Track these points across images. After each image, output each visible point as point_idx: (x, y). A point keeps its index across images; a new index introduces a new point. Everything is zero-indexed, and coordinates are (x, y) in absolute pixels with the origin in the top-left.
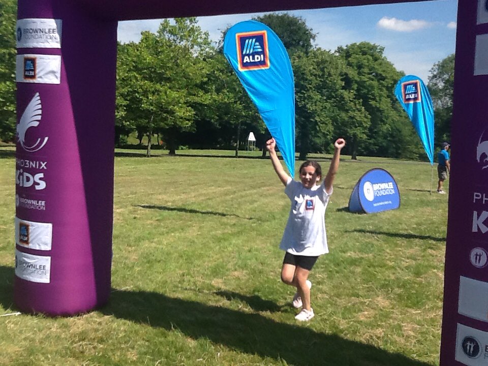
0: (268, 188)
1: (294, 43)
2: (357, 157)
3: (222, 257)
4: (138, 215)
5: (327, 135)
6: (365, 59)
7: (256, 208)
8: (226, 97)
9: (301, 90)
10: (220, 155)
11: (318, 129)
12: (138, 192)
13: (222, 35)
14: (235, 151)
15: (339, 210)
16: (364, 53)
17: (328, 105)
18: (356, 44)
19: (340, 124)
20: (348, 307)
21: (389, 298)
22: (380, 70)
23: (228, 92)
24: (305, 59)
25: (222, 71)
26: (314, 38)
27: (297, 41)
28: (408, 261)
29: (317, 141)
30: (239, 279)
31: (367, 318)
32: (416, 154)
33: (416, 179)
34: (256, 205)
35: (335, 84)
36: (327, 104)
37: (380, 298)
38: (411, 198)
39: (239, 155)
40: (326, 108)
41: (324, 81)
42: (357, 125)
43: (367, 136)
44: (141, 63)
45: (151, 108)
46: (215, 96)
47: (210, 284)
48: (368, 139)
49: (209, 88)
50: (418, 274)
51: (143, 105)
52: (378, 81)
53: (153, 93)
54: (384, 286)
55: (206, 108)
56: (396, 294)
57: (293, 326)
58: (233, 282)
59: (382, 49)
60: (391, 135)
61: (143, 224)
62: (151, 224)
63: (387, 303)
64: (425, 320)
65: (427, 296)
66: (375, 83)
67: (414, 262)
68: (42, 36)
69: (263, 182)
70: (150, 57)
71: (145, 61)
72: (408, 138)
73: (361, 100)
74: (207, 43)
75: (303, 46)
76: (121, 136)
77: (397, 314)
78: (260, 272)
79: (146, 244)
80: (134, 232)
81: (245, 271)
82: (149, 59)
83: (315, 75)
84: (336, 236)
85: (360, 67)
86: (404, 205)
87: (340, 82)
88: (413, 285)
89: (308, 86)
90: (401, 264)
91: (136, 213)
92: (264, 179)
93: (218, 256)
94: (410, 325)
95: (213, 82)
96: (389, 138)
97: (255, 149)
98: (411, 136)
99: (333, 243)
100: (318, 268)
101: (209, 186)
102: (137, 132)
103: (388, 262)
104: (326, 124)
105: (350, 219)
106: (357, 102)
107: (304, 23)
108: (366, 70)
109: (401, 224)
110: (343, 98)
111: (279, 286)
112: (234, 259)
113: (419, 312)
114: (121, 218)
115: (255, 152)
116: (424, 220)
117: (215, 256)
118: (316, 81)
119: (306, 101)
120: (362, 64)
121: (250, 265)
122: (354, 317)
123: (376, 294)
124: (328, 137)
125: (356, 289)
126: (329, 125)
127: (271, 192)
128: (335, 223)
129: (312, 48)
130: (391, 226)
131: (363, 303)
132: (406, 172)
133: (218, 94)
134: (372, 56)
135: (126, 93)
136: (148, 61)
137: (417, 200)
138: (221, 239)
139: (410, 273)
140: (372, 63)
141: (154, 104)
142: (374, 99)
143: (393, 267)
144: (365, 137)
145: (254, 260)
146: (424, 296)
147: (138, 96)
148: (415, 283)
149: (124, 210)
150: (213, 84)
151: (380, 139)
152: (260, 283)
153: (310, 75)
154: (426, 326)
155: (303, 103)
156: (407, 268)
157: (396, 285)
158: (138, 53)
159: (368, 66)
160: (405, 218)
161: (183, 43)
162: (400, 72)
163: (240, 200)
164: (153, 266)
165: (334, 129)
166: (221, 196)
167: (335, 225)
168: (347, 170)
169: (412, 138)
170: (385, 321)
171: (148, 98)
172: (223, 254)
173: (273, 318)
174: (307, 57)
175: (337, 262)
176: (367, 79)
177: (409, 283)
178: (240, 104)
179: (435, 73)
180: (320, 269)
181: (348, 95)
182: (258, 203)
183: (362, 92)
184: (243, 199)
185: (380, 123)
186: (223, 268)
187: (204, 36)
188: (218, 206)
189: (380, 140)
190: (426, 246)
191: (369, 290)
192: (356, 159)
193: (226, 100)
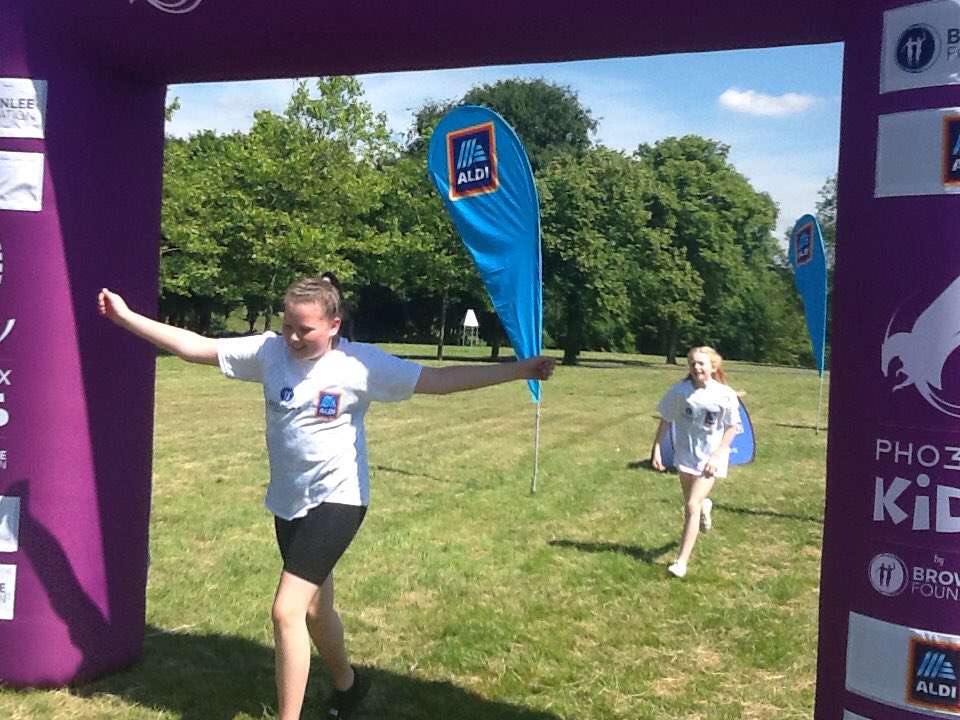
0: (496, 421)
1: (554, 136)
2: (678, 360)
3: (388, 563)
4: (226, 474)
5: (618, 315)
6: (690, 168)
7: (466, 460)
8: (419, 242)
9: (566, 228)
10: (408, 354)
11: (600, 303)
12: (233, 427)
13: (415, 119)
14: (436, 347)
15: (632, 466)
16: (690, 157)
17: (620, 257)
18: (675, 138)
19: (644, 295)
20: (634, 668)
21: (719, 649)
22: (723, 189)
23: (423, 230)
24: (574, 168)
25: (411, 190)
26: (593, 128)
27: (562, 132)
28: (763, 569)
29: (601, 327)
30: (418, 607)
31: (671, 690)
32: (794, 354)
33: (789, 403)
34: (467, 455)
35: (632, 217)
36: (619, 255)
37: (700, 647)
38: (778, 440)
39: (444, 354)
40: (615, 263)
41: (613, 211)
42: (676, 296)
43: (697, 317)
44: (252, 173)
45: (272, 260)
46: (398, 239)
47: (357, 619)
48: (700, 325)
49: (387, 222)
50: (781, 597)
51: (254, 256)
52: (719, 211)
53: (275, 232)
54: (710, 623)
55: (379, 261)
56: (736, 641)
57: (518, 708)
58: (403, 614)
59: (725, 150)
60: (746, 317)
61: (235, 494)
62: (251, 494)
63: (715, 659)
64: (790, 694)
65: (797, 644)
66: (712, 216)
67: (776, 573)
68: (6, 113)
69: (487, 409)
70: (269, 161)
71: (259, 170)
72: (777, 323)
73: (685, 249)
74: (382, 135)
75: (573, 142)
76: (213, 316)
77: (733, 682)
78: (462, 594)
79: (235, 535)
80: (213, 510)
81: (430, 592)
82: (267, 164)
83: (594, 200)
84: (622, 519)
85: (682, 183)
86: (764, 457)
87: (643, 212)
88: (771, 620)
89: (579, 220)
90: (750, 576)
91: (223, 470)
92: (488, 403)
93: (379, 559)
94: (758, 705)
95: (394, 212)
96: (740, 323)
97: (477, 343)
98: (783, 318)
99: (617, 532)
100: (581, 585)
101: (380, 416)
102: (245, 307)
103: (724, 573)
104: (616, 295)
105: (654, 484)
106: (677, 253)
107: (574, 98)
108: (694, 190)
109: (755, 494)
110: (647, 244)
111: (496, 623)
112: (411, 567)
113: (780, 677)
114: (192, 481)
115: (476, 348)
116: (802, 487)
117: (375, 561)
118: (595, 211)
119: (577, 249)
120: (686, 178)
121: (443, 580)
122: (645, 689)
123: (694, 639)
124: (620, 319)
125: (654, 630)
126: (621, 296)
127: (500, 428)
128: (623, 491)
129: (590, 147)
130: (735, 498)
131: (666, 659)
132: (770, 389)
133: (403, 234)
134: (706, 161)
135: (221, 232)
136: (265, 170)
137: (789, 445)
138: (390, 524)
139: (767, 596)
140: (705, 175)
141: (276, 254)
142: (710, 248)
143: (733, 584)
144: (692, 319)
145: (452, 569)
146: (792, 643)
147: (245, 238)
148: (775, 616)
149: (200, 464)
150: (394, 215)
151: (723, 324)
152: (459, 616)
153: (583, 200)
154: (792, 709)
155: (571, 252)
156: (761, 585)
157: (735, 621)
158: (246, 154)
159: (698, 182)
160: (765, 482)
161: (336, 135)
162: (762, 194)
163: (435, 445)
164: (243, 582)
165: (632, 303)
166: (400, 437)
167: (622, 496)
168: (655, 384)
169: (785, 323)
170: (708, 697)
171: (264, 240)
172: (391, 556)
173: (478, 692)
174: (580, 164)
175: (620, 572)
176: (696, 208)
177: (762, 617)
178: (447, 254)
179: (830, 197)
180: (584, 587)
181: (658, 238)
182: (473, 451)
183: (687, 232)
184: (443, 443)
185: (721, 293)
186: (386, 584)
187: (376, 122)
188: (390, 457)
189: (724, 326)
190: (802, 540)
191: (682, 630)
192: (675, 363)
193: (419, 246)
